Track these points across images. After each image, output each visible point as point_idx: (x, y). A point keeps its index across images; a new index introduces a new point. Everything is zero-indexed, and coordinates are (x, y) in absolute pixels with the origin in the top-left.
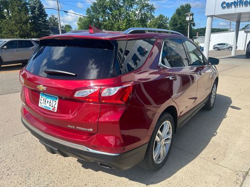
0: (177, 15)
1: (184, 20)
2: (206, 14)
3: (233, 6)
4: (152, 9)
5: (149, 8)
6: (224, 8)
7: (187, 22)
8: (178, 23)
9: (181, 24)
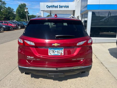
0: (19, 8)
1: (24, 11)
2: (41, 10)
3: (51, 7)
4: (4, 3)
5: (2, 3)
6: (48, 8)
7: (26, 12)
8: (21, 12)
9: (22, 13)
